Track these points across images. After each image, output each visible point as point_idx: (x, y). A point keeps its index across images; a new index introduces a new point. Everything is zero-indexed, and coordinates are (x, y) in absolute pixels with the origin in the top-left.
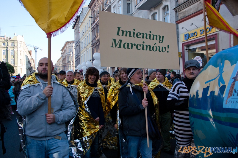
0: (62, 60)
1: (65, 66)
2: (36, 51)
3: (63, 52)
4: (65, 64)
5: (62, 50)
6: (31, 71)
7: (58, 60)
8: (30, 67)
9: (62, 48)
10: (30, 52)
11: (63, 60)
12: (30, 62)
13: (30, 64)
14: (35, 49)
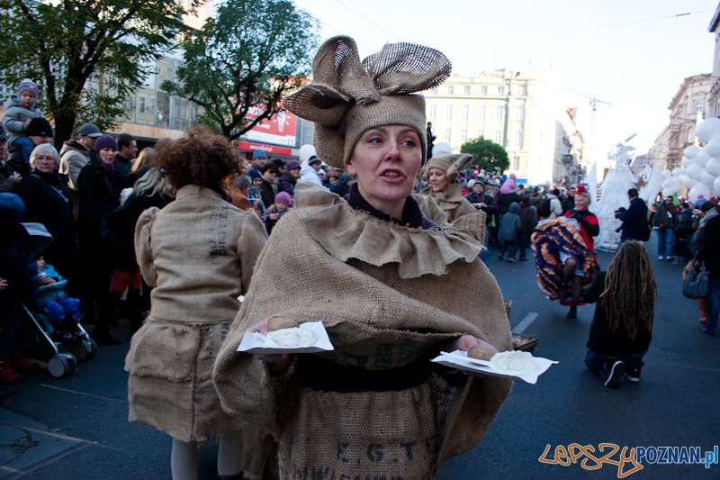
0: (669, 137)
1: (674, 157)
2: (594, 110)
3: (676, 110)
4: (676, 151)
5: (672, 107)
6: (571, 168)
7: (658, 139)
8: (567, 156)
9: (671, 101)
10: (571, 113)
11: (672, 137)
12: (568, 142)
13: (570, 146)
14: (593, 103)
